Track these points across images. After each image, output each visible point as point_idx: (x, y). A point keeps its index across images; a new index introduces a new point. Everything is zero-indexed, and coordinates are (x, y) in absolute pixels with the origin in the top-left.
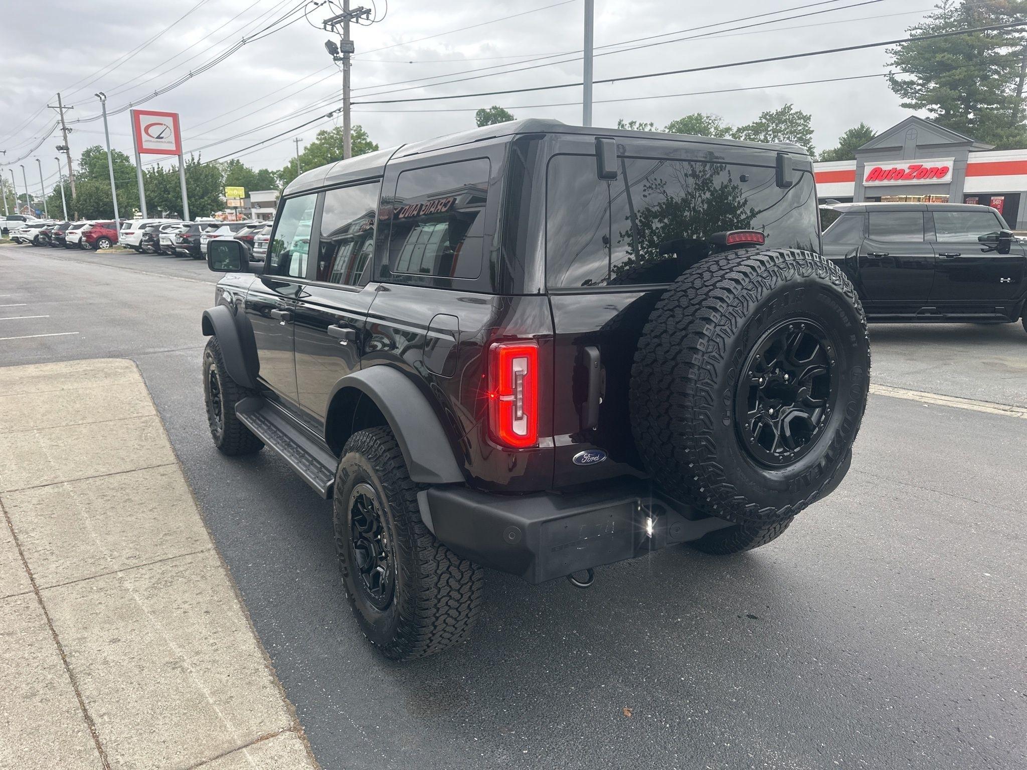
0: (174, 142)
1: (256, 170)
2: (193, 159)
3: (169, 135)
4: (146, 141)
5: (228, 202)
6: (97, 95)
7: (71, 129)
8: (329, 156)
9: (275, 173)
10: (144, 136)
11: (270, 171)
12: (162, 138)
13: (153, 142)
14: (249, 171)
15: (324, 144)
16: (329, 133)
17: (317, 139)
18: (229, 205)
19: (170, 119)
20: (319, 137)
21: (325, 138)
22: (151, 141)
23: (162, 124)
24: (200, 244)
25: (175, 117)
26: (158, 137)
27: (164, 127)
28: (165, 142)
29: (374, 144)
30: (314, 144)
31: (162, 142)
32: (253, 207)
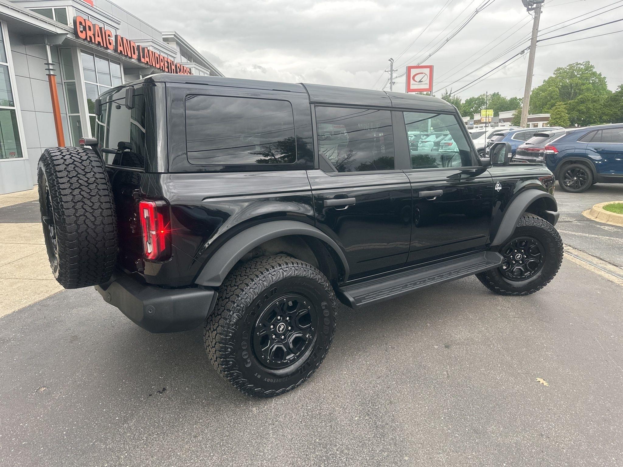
0: (428, 83)
1: (508, 98)
2: (447, 93)
3: (426, 80)
4: (413, 84)
5: (482, 119)
6: (389, 60)
7: (394, 83)
8: (561, 84)
9: (522, 100)
10: (412, 82)
11: (518, 98)
12: (422, 81)
13: (417, 84)
14: (504, 99)
15: (558, 77)
16: (564, 69)
17: (554, 74)
18: (482, 121)
19: (428, 69)
20: (556, 72)
21: (560, 73)
22: (415, 84)
23: (422, 73)
24: (418, 147)
25: (431, 68)
26: (420, 81)
27: (424, 75)
28: (423, 84)
29: (598, 73)
30: (551, 77)
31: (422, 84)
32: (500, 122)
